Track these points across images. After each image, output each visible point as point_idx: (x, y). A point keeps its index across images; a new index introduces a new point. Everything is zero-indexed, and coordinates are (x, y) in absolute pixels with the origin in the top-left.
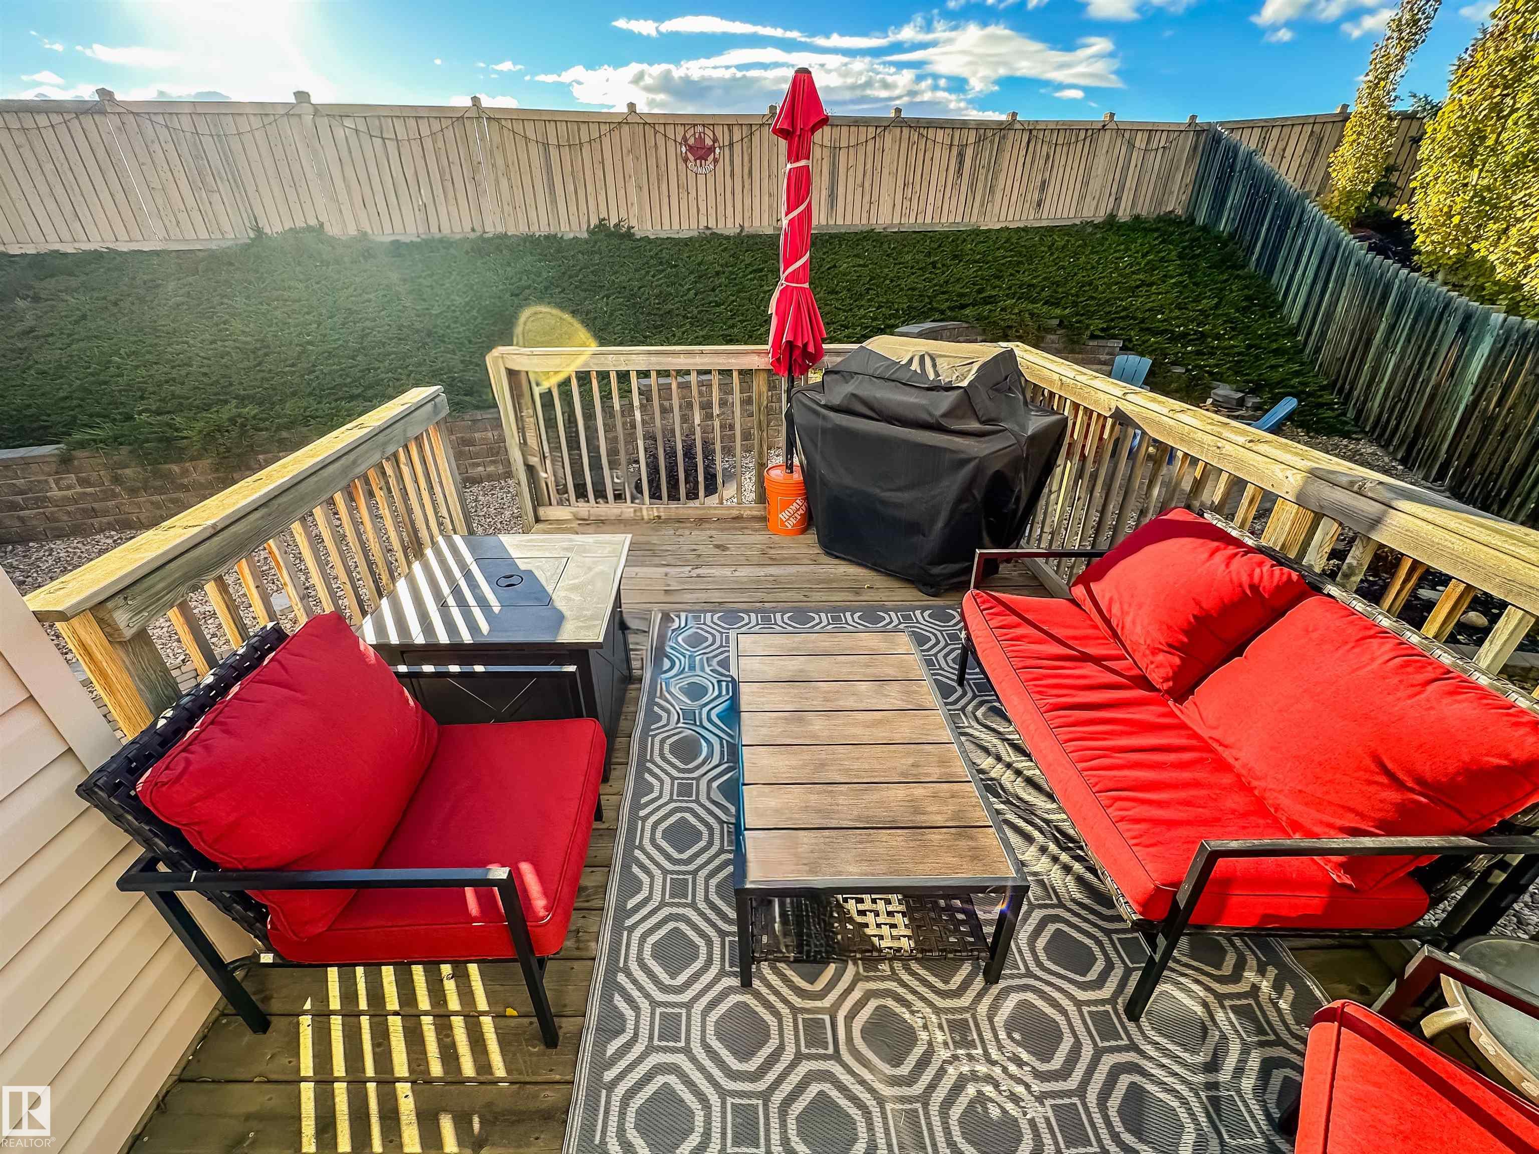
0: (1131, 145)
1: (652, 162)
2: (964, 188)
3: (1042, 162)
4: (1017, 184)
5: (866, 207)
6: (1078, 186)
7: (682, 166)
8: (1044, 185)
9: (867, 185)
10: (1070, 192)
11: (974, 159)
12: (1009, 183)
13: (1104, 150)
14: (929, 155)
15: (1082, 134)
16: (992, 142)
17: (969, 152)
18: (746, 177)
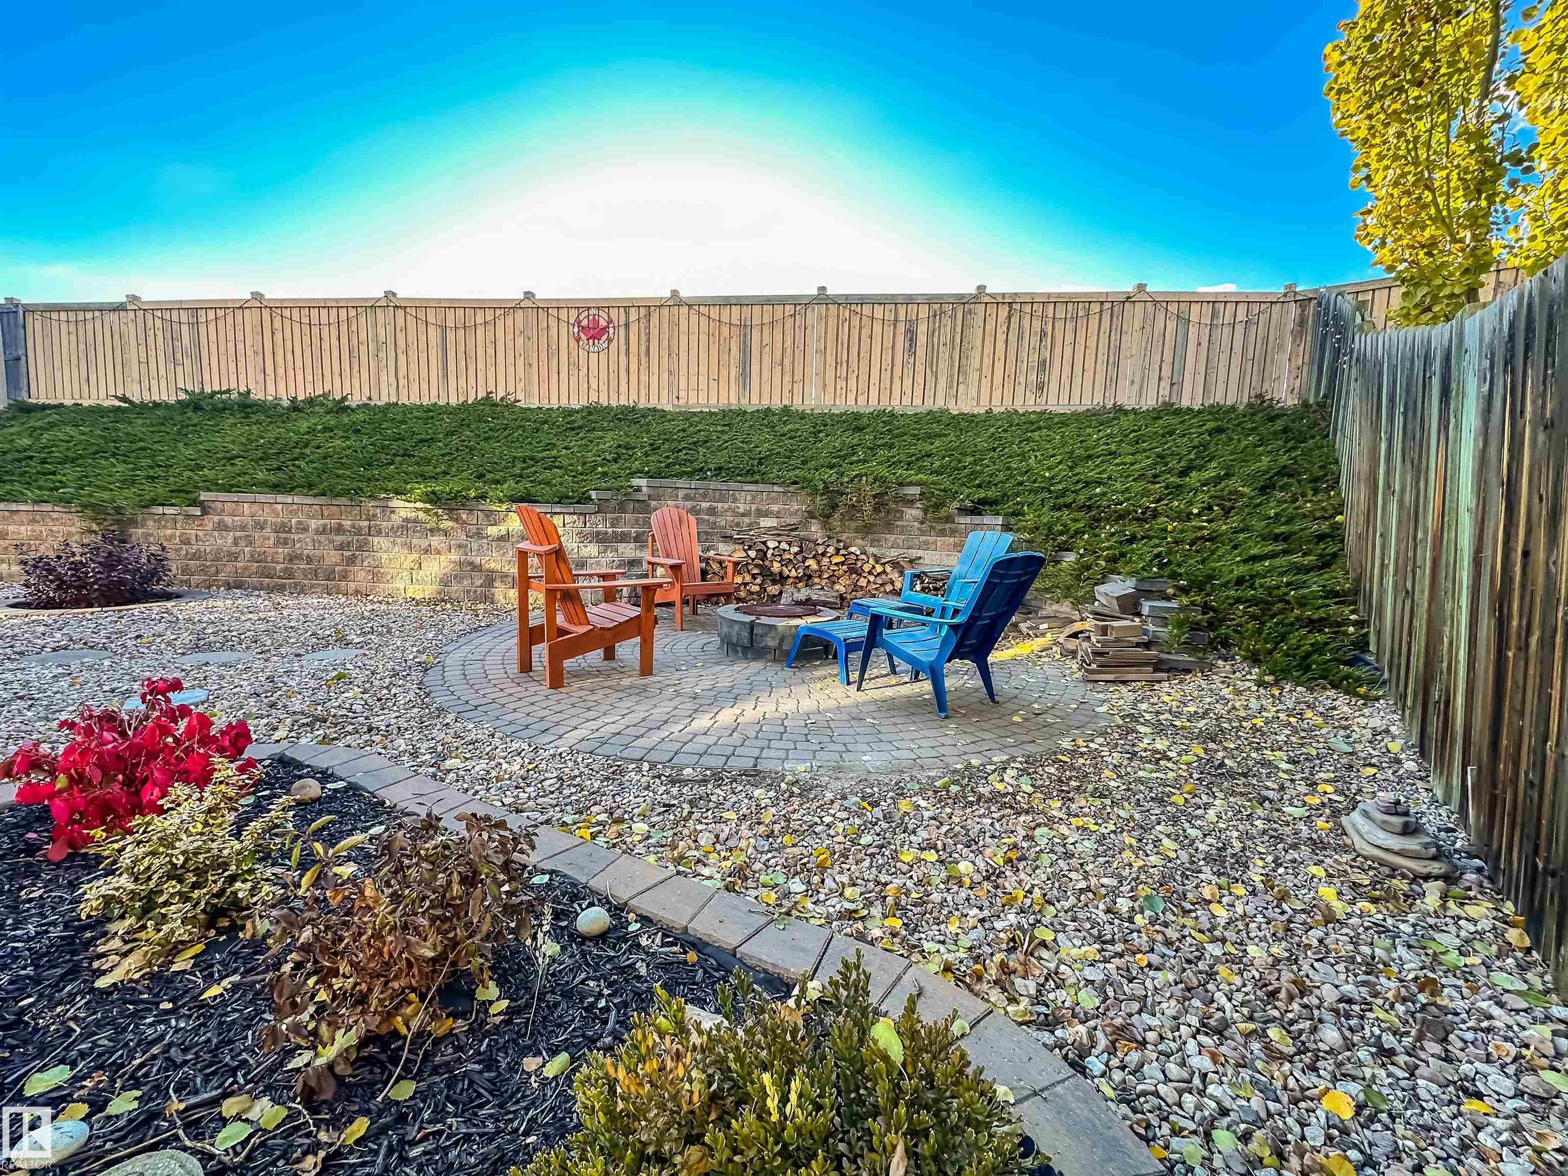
0: (1184, 320)
1: (543, 340)
2: (920, 368)
3: (1035, 340)
4: (999, 366)
5: (787, 387)
6: (1101, 367)
7: (573, 344)
8: (1042, 365)
9: (787, 362)
10: (1089, 375)
11: (930, 335)
12: (987, 361)
13: (1137, 326)
14: (866, 332)
15: (1096, 308)
16: (954, 317)
17: (922, 328)
18: (643, 354)
